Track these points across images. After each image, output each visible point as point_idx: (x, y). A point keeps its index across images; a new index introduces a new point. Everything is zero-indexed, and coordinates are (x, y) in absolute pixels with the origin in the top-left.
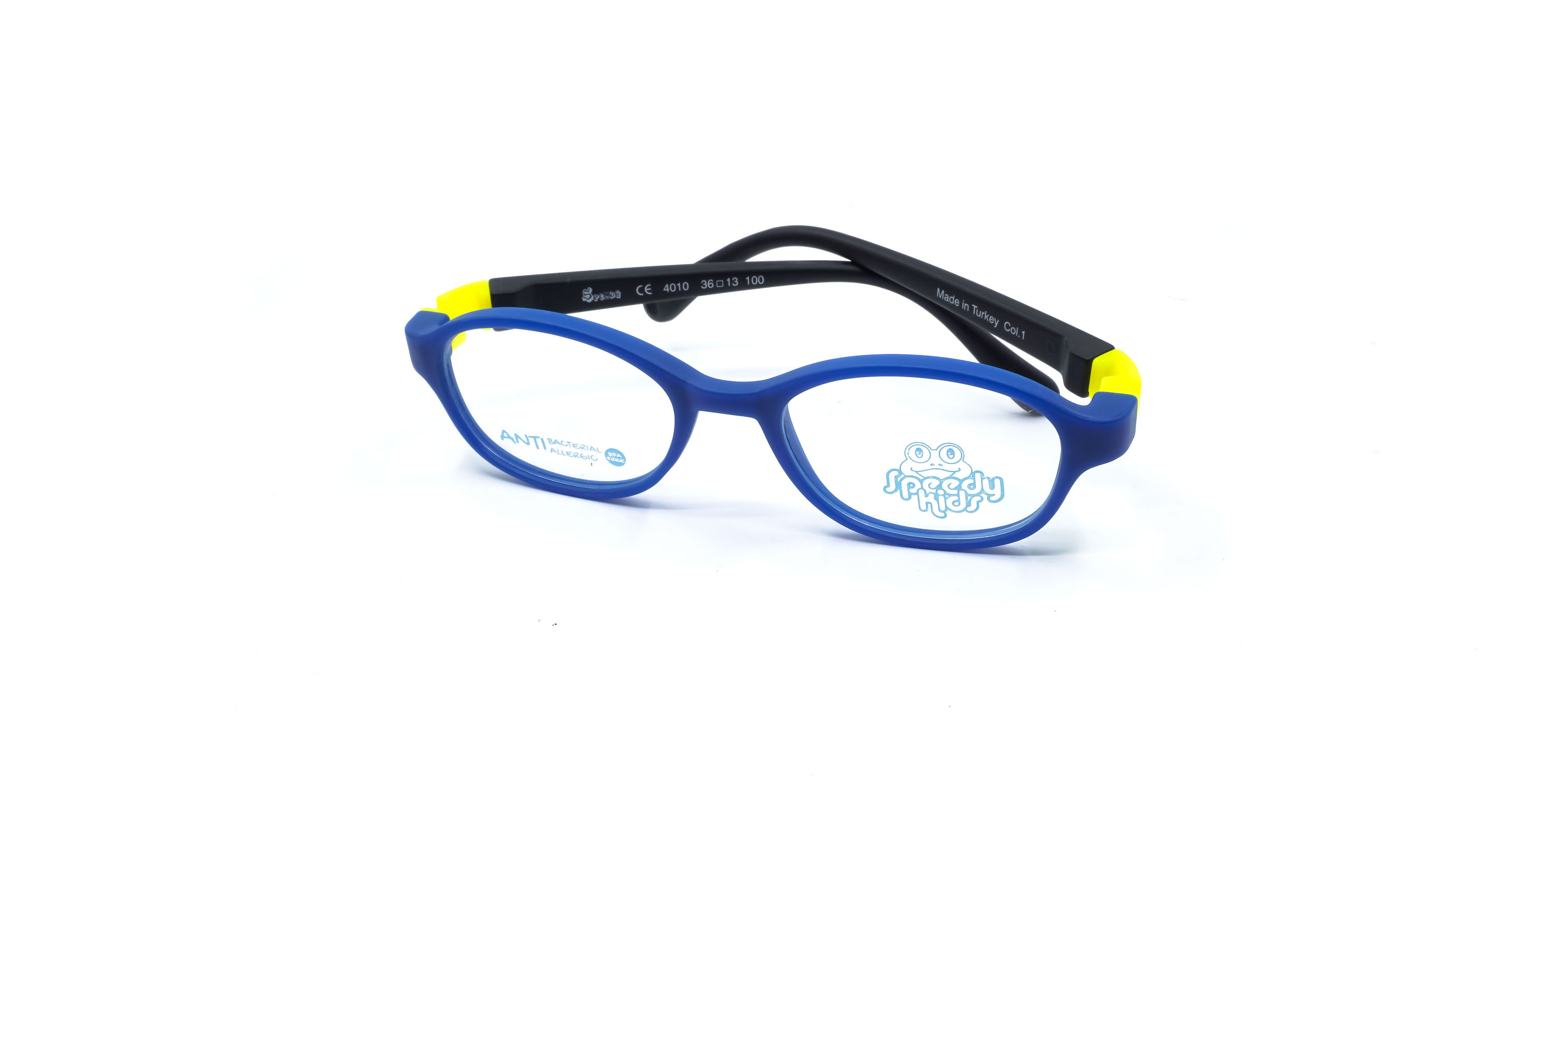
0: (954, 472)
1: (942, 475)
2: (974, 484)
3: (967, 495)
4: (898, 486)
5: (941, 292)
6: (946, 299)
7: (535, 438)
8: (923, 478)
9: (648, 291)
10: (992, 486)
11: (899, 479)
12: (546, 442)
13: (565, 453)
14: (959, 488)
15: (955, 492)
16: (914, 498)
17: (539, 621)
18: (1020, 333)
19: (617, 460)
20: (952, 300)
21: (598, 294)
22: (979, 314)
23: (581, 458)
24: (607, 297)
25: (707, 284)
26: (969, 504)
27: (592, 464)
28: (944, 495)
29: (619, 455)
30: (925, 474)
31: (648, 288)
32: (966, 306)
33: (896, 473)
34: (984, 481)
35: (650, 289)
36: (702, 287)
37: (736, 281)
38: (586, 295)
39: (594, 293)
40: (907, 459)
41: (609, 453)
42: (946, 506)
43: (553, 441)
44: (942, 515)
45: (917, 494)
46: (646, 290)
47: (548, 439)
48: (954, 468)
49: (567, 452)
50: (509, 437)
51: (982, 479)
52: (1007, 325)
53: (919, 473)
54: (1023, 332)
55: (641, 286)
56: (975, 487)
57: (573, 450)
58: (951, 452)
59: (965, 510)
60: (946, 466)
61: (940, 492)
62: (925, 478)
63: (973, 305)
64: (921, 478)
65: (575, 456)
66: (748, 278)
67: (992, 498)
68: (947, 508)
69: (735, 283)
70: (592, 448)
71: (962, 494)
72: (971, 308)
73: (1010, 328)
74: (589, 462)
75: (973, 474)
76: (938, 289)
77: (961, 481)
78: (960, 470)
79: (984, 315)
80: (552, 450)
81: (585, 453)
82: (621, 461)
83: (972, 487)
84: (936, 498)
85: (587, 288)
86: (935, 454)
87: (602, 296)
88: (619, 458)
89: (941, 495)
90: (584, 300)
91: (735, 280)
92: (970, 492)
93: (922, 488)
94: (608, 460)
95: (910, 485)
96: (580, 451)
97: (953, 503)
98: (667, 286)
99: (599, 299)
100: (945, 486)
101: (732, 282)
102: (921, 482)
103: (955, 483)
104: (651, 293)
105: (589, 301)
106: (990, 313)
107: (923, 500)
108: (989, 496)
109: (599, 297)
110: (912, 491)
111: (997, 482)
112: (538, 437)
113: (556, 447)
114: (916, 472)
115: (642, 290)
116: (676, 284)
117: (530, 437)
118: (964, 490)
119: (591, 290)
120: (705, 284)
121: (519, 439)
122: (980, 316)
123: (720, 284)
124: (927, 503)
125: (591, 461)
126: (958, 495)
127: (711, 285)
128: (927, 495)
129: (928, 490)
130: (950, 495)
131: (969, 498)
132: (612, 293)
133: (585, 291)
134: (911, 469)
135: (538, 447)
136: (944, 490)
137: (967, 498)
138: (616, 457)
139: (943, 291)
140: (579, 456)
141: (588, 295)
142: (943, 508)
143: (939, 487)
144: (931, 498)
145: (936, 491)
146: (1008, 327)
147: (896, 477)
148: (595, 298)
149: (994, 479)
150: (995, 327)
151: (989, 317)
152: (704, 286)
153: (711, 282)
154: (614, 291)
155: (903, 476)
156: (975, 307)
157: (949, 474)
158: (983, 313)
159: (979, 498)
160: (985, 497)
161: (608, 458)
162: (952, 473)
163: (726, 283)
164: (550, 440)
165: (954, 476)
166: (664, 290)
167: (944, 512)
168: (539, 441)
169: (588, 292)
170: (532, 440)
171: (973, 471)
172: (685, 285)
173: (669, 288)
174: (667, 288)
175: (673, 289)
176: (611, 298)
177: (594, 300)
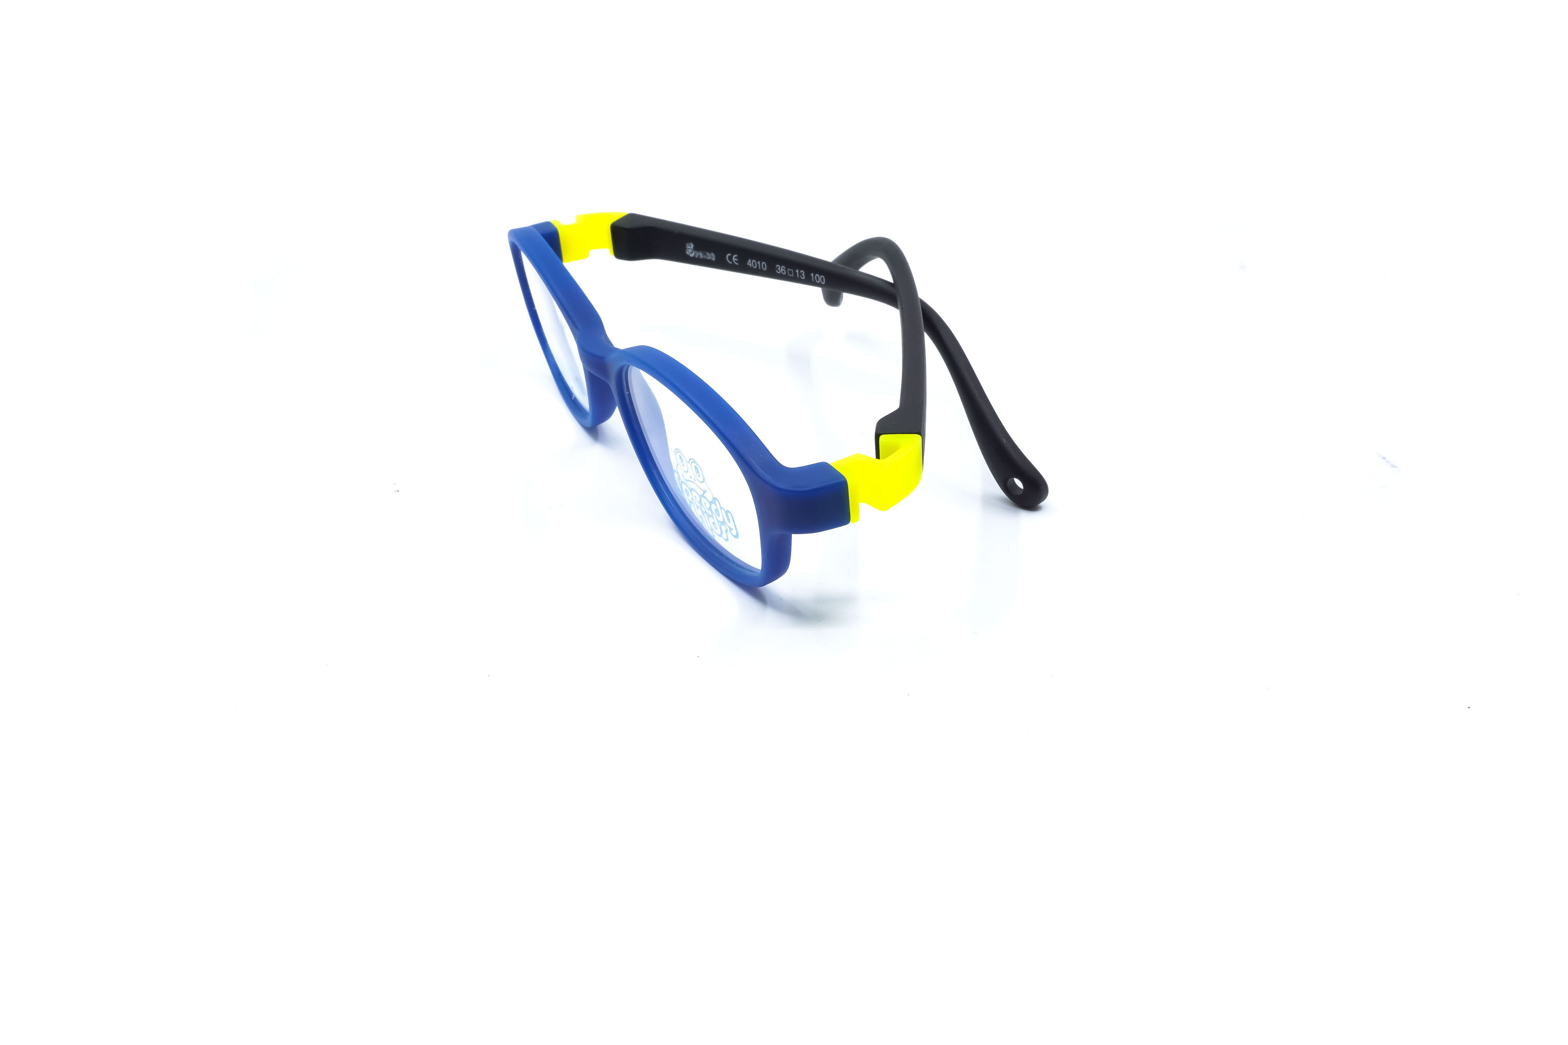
9: (736, 261)
10: (729, 519)
21: (698, 251)
24: (705, 257)
25: (780, 269)
31: (735, 258)
36: (777, 271)
37: (803, 275)
38: (689, 249)
39: (696, 249)
46: (734, 259)
55: (730, 254)
66: (812, 275)
67: (733, 532)
69: (803, 277)
85: (689, 242)
87: (701, 254)
90: (688, 253)
91: (802, 273)
98: (750, 261)
99: (699, 256)
101: (800, 274)
104: (737, 264)
105: (692, 255)
109: (698, 254)
115: (730, 258)
116: (757, 261)
119: (692, 246)
120: (779, 269)
123: (790, 273)
126: (713, 517)
127: (783, 272)
132: (708, 254)
133: (687, 244)
141: (690, 249)
148: (695, 254)
149: (727, 512)
152: (779, 271)
153: (783, 268)
154: (710, 252)
163: (795, 273)
166: (748, 264)
169: (689, 246)
172: (764, 265)
173: (751, 263)
174: (750, 263)
175: (754, 265)
176: (709, 258)
177: (695, 256)
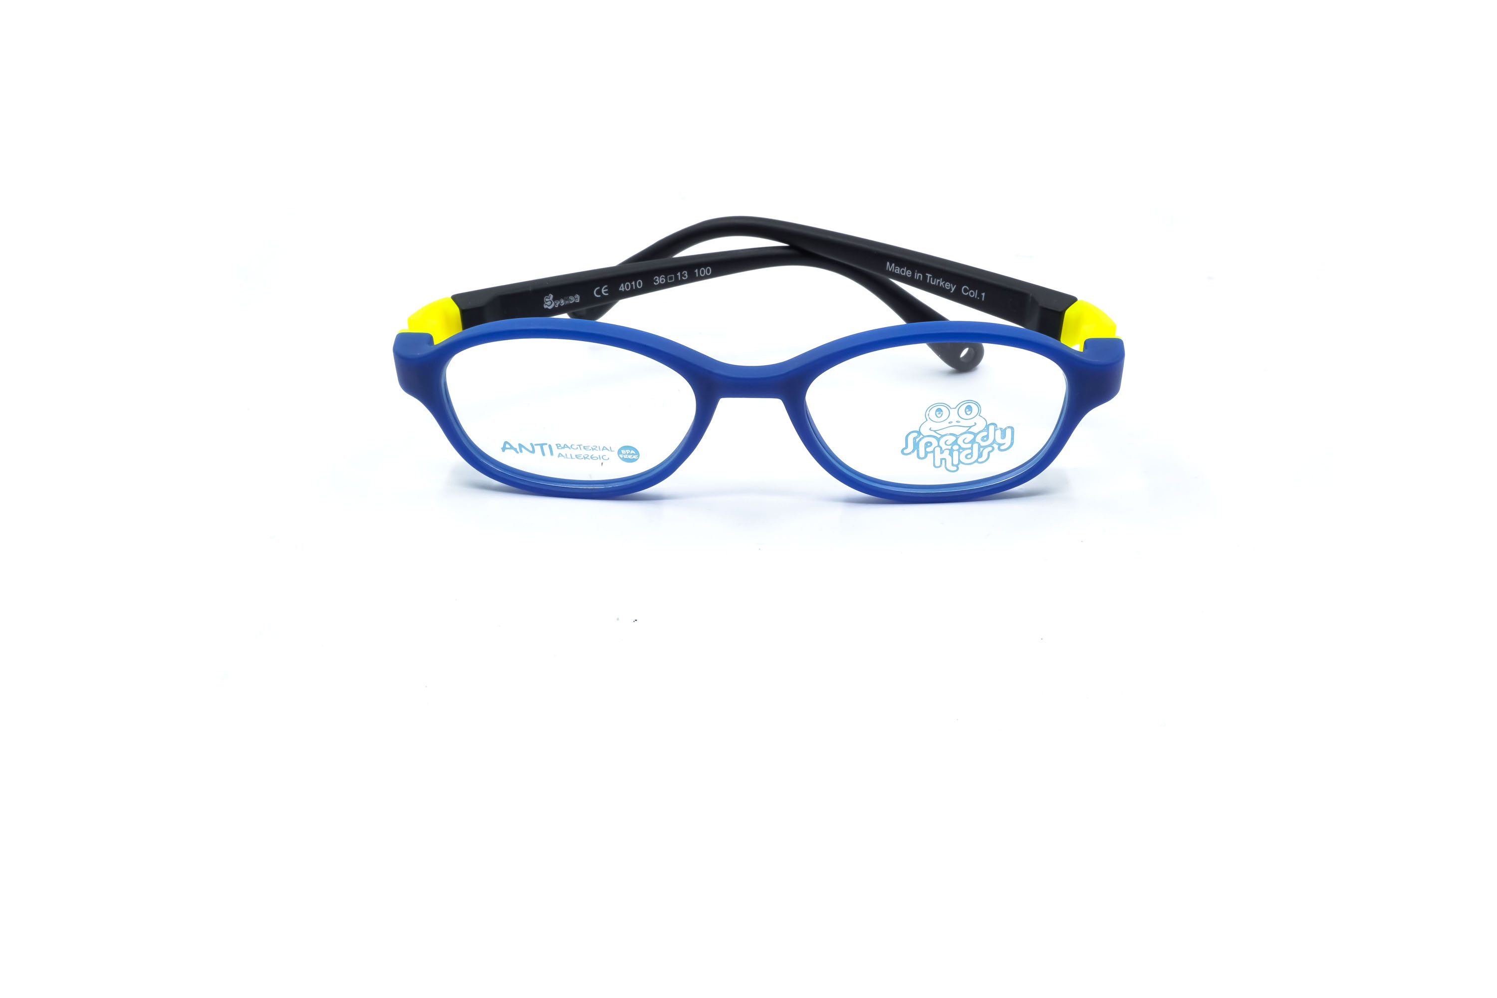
0: (970, 427)
1: (958, 431)
2: (987, 436)
3: (980, 446)
4: (916, 446)
6: (897, 271)
7: (542, 445)
8: (940, 436)
9: (605, 292)
10: (1003, 436)
11: (917, 440)
12: (554, 448)
13: (574, 456)
14: (973, 441)
15: (969, 446)
16: (930, 456)
18: (979, 295)
19: (630, 457)
20: (903, 272)
21: (559, 299)
22: (933, 282)
23: (591, 459)
24: (567, 302)
25: (659, 279)
26: (980, 455)
27: (602, 464)
28: (958, 450)
29: (632, 452)
30: (942, 432)
31: (605, 289)
32: (920, 276)
33: (915, 435)
34: (997, 432)
35: (607, 290)
36: (655, 283)
37: (686, 275)
38: (547, 302)
39: (554, 299)
40: (927, 420)
41: (622, 451)
42: (959, 459)
43: (562, 446)
44: (955, 468)
45: (933, 452)
46: (603, 291)
47: (557, 445)
48: (971, 423)
49: (576, 456)
50: (512, 448)
51: (995, 430)
52: (965, 289)
53: (937, 432)
54: (983, 294)
55: (599, 288)
56: (988, 439)
57: (583, 452)
58: (969, 408)
59: (976, 461)
60: (963, 423)
61: (956, 447)
62: (942, 436)
63: (927, 274)
64: (939, 436)
65: (585, 458)
66: (696, 271)
67: (1002, 447)
68: (960, 462)
69: (685, 277)
70: (604, 448)
71: (976, 446)
72: (925, 277)
73: (968, 291)
74: (599, 462)
75: (987, 427)
76: (888, 263)
77: (975, 435)
78: (975, 424)
79: (939, 283)
80: (560, 455)
81: (596, 453)
82: (634, 457)
83: (985, 439)
84: (951, 454)
85: (547, 294)
86: (954, 412)
88: (633, 454)
89: (956, 450)
90: (545, 307)
91: (685, 273)
92: (983, 444)
93: (939, 446)
94: (620, 458)
95: (928, 444)
96: (590, 453)
97: (966, 457)
98: (622, 285)
99: (559, 305)
100: (960, 441)
101: (682, 275)
102: (938, 440)
103: (970, 437)
104: (607, 294)
105: (550, 308)
106: (945, 280)
107: (938, 456)
108: (1000, 445)
109: (559, 302)
110: (929, 449)
111: (1009, 432)
112: (546, 444)
113: (563, 452)
114: (935, 431)
115: (599, 292)
116: (631, 283)
117: (536, 445)
118: (977, 443)
119: (552, 296)
120: (657, 280)
121: (523, 449)
123: (671, 279)
124: (942, 459)
125: (602, 461)
126: (971, 448)
127: (663, 281)
128: (942, 452)
129: (944, 447)
130: (964, 449)
131: (981, 449)
132: (571, 298)
133: (547, 298)
134: (930, 429)
135: (544, 454)
136: (959, 445)
137: (979, 450)
138: (629, 453)
139: (893, 265)
140: (589, 457)
141: (549, 302)
142: (956, 462)
143: (955, 443)
144: (946, 455)
145: (952, 448)
146: (966, 290)
147: (915, 439)
148: (555, 304)
149: (1006, 429)
150: (951, 292)
151: (944, 284)
152: (657, 282)
153: (662, 277)
154: (573, 295)
155: (921, 436)
156: (929, 275)
157: (965, 429)
158: (938, 281)
159: (990, 449)
160: (996, 446)
161: (621, 456)
162: (968, 428)
163: (676, 277)
164: (558, 446)
165: (969, 430)
166: (620, 289)
167: (957, 466)
168: (546, 448)
169: (549, 298)
170: (538, 449)
171: (988, 424)
172: (640, 283)
173: (624, 287)
174: (622, 288)
175: (628, 288)
176: (571, 302)
177: (554, 306)
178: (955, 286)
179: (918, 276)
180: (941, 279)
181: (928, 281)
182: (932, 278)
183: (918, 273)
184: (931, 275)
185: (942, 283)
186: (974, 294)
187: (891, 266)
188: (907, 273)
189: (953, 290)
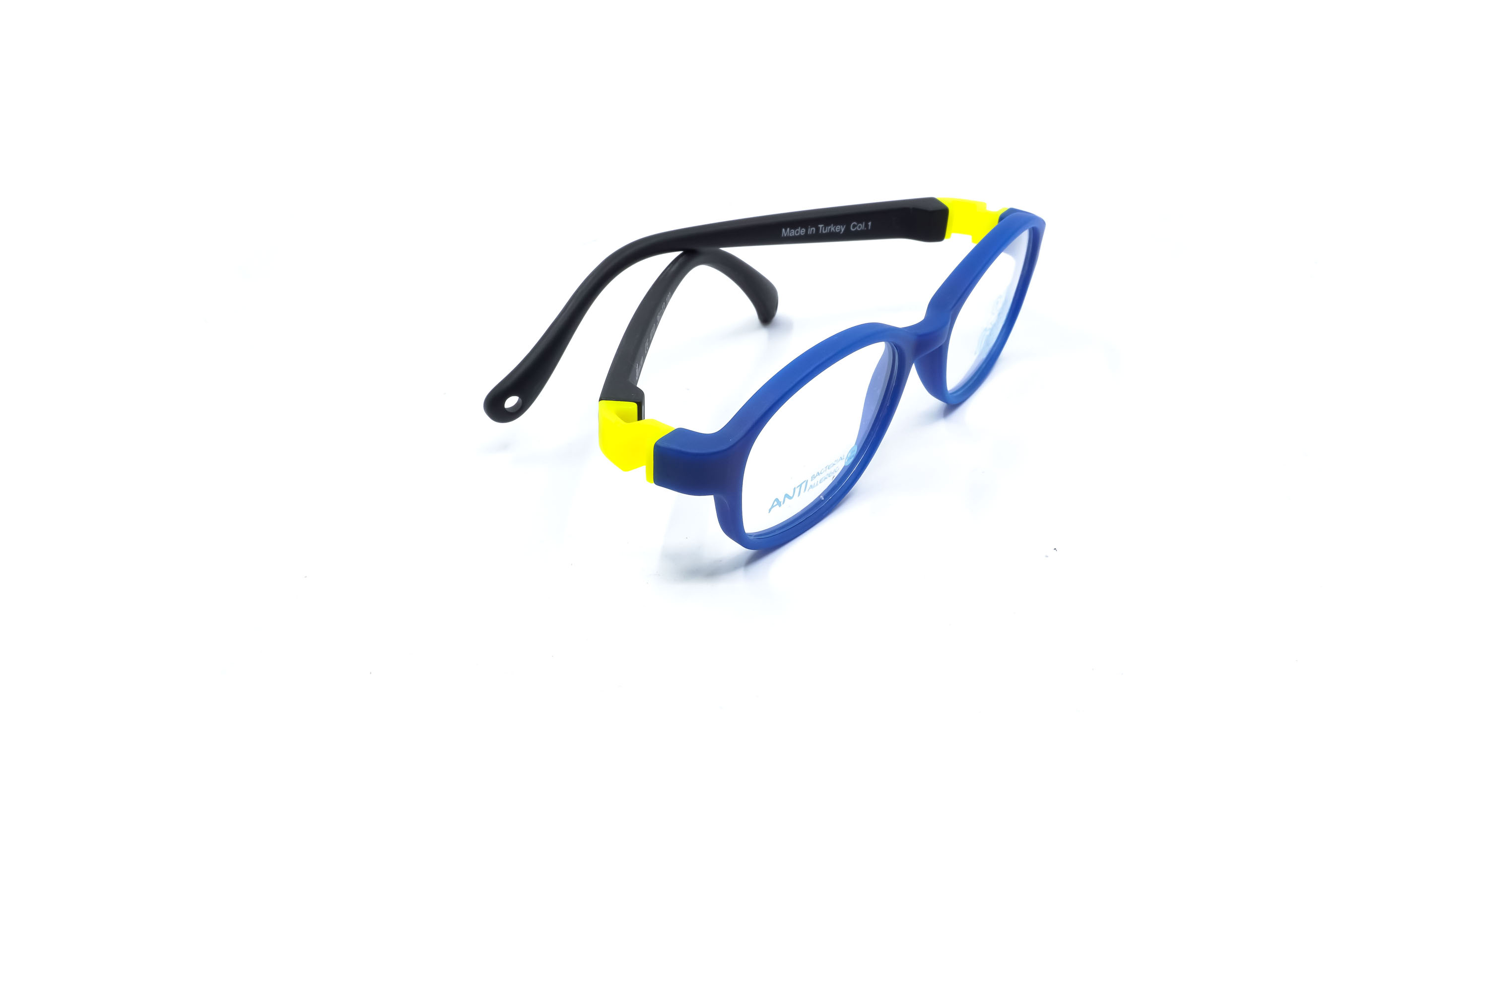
5: (786, 231)
6: (792, 234)
7: (800, 486)
17: (1047, 556)
18: (866, 226)
20: (797, 232)
22: (825, 230)
32: (813, 230)
54: (870, 224)
63: (819, 226)
72: (817, 229)
73: (856, 226)
76: (784, 230)
79: (830, 229)
106: (836, 224)
122: (826, 231)
139: (788, 229)
146: (854, 226)
150: (841, 233)
151: (835, 229)
156: (821, 226)
158: (829, 227)
164: (813, 477)
178: (845, 226)
179: (812, 230)
180: (832, 225)
181: (820, 232)
182: (824, 228)
183: (811, 227)
184: (823, 225)
185: (833, 229)
186: (861, 227)
187: (786, 232)
188: (801, 232)
189: (843, 230)
